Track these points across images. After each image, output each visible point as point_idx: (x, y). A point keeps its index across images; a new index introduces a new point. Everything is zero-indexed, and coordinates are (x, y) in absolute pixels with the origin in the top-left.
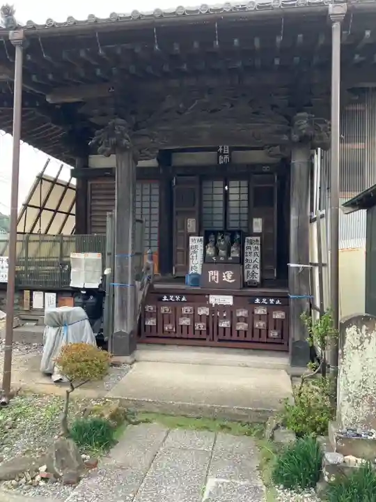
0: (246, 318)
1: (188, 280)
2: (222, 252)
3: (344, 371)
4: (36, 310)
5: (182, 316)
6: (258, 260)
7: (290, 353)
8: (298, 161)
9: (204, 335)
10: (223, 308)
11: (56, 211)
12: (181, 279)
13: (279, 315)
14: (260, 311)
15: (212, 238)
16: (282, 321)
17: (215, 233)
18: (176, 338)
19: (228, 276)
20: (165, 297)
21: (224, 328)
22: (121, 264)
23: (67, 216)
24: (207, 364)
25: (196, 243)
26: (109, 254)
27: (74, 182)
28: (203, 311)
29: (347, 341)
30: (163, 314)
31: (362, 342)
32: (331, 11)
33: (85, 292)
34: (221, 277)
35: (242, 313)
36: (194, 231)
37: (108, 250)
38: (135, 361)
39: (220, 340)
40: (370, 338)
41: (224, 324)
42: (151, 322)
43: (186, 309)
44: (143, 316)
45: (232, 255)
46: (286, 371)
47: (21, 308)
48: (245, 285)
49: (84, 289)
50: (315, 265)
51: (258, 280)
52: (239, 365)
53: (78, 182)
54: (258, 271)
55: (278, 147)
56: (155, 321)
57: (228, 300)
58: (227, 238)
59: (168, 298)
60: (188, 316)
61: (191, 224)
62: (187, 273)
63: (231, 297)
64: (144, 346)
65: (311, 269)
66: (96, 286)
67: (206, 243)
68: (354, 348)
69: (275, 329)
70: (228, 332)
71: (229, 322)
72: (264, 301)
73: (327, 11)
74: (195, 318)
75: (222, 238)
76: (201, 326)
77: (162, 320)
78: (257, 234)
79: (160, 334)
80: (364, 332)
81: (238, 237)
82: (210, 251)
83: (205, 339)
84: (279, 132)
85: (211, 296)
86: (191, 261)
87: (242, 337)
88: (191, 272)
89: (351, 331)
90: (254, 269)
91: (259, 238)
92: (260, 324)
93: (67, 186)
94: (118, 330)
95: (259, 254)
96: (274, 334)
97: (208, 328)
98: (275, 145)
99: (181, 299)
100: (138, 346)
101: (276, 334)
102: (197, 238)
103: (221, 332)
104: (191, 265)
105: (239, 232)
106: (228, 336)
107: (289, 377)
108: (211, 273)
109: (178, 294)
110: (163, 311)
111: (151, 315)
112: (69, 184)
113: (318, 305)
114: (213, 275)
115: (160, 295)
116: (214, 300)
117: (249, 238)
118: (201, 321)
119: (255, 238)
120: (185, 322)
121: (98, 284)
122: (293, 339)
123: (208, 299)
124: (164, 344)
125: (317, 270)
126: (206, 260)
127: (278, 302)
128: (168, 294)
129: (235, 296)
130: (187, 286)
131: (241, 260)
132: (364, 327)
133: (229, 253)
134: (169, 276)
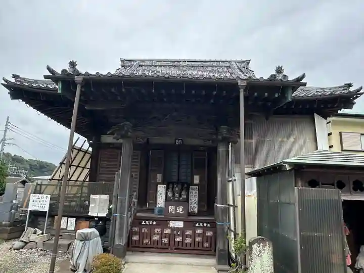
0: (190, 235)
1: (156, 211)
2: (177, 195)
3: (252, 269)
4: (63, 229)
5: (154, 234)
6: (197, 200)
7: (217, 256)
8: (221, 149)
9: (167, 246)
10: (178, 229)
11: (78, 166)
12: (152, 211)
13: (209, 234)
14: (199, 231)
15: (171, 186)
16: (211, 237)
17: (173, 183)
18: (150, 248)
19: (180, 210)
20: (143, 222)
21: (178, 242)
22: (121, 202)
23: (83, 169)
24: (169, 264)
25: (161, 189)
26: (115, 197)
27: (91, 149)
28: (167, 231)
29: (253, 252)
30: (143, 233)
31: (260, 252)
32: (239, 84)
33: (97, 219)
34: (176, 210)
35: (189, 232)
36: (160, 181)
37: (114, 193)
38: (126, 263)
39: (175, 249)
40: (264, 250)
41: (178, 239)
42: (135, 238)
43: (157, 230)
44: (131, 234)
45: (183, 197)
46: (215, 268)
47: (52, 227)
48: (190, 214)
49: (97, 217)
50: (231, 206)
51: (196, 211)
52: (188, 264)
53: (93, 149)
54: (197, 206)
55: (211, 141)
56: (138, 237)
57: (180, 224)
58: (180, 186)
59: (145, 222)
60: (158, 234)
61: (159, 177)
62: (156, 207)
63: (182, 222)
64: (130, 253)
65: (228, 208)
66: (104, 215)
67: (167, 189)
68: (257, 256)
69: (207, 242)
70: (180, 244)
71: (181, 238)
72: (201, 224)
73: (237, 83)
74: (162, 235)
75: (177, 186)
76: (165, 240)
77: (142, 236)
78: (196, 185)
79: (141, 245)
80: (261, 247)
81: (186, 186)
82: (170, 194)
83: (167, 248)
84: (211, 134)
85: (171, 222)
86: (158, 199)
87: (188, 247)
88: (157, 206)
89: (255, 246)
90: (194, 206)
91: (197, 187)
92: (198, 239)
93: (86, 152)
94: (117, 243)
95: (197, 196)
96: (206, 245)
97: (169, 241)
98: (209, 140)
99: (153, 223)
100: (127, 253)
101: (208, 245)
102: (162, 186)
103: (176, 244)
104: (158, 202)
105: (187, 183)
106: (180, 246)
107: (216, 271)
108: (170, 207)
109: (151, 220)
110: (143, 231)
111: (136, 233)
112: (87, 150)
113: (232, 228)
114: (171, 208)
115: (141, 221)
116: (172, 224)
117: (192, 187)
118: (165, 237)
119: (195, 187)
120: (156, 238)
121: (106, 214)
122: (219, 248)
123: (169, 224)
124: (144, 252)
125: (231, 209)
126: (167, 199)
127: (209, 225)
128: (145, 220)
129: (185, 222)
130: (156, 215)
131: (187, 200)
132: (261, 244)
133: (180, 196)
134: (144, 208)
